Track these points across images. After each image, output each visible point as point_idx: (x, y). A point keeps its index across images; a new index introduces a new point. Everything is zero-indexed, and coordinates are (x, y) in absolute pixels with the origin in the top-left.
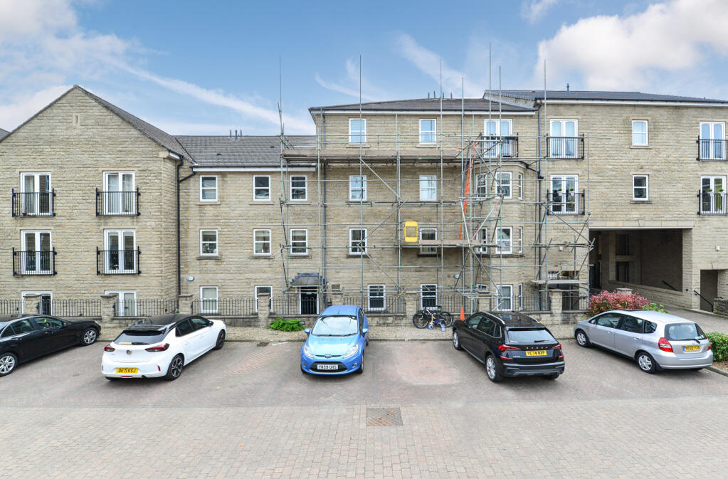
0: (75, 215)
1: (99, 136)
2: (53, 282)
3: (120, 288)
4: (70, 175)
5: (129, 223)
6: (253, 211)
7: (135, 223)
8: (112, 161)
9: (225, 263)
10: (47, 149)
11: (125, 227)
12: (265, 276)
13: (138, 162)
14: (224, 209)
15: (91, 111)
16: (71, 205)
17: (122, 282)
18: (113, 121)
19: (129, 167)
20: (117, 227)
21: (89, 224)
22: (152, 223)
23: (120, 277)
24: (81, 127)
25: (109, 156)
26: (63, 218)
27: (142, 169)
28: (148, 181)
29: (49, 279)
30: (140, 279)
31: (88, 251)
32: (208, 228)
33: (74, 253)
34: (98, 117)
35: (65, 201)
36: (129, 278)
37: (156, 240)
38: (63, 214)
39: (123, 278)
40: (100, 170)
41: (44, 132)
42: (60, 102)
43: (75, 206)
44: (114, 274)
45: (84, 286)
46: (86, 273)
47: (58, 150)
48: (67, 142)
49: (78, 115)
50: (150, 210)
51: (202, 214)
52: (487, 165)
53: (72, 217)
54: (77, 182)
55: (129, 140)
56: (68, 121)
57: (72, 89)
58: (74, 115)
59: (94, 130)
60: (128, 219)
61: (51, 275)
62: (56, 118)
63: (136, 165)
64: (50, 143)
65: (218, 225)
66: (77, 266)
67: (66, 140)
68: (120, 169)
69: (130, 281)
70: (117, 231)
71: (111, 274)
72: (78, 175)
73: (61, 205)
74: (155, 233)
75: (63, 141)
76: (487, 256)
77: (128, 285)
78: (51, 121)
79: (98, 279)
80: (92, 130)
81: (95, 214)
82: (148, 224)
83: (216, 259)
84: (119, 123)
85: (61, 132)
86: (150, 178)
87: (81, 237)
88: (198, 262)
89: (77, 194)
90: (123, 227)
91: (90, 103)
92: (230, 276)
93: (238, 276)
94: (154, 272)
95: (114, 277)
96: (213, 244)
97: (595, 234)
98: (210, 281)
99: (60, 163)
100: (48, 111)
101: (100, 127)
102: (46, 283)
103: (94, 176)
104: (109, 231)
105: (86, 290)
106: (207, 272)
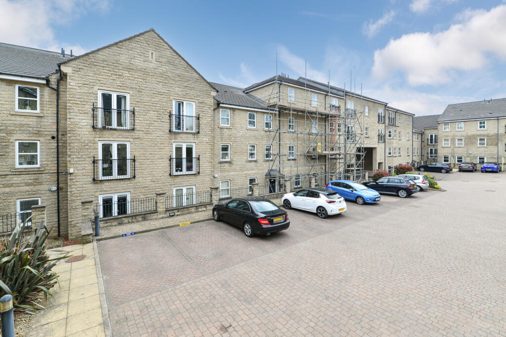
0: (151, 130)
1: (172, 72)
2: (132, 185)
3: (185, 185)
4: (147, 99)
5: (192, 139)
6: (249, 133)
7: (196, 139)
8: (180, 93)
9: (234, 165)
10: (126, 74)
11: (189, 141)
12: (253, 172)
13: (198, 96)
14: (234, 131)
15: (164, 52)
16: (148, 122)
17: (186, 180)
18: (181, 63)
19: (192, 99)
20: (183, 141)
21: (163, 138)
22: (206, 139)
23: (185, 177)
24: (156, 63)
25: (178, 89)
26: (141, 132)
27: (200, 101)
28: (204, 110)
29: (127, 182)
30: (199, 177)
31: (162, 159)
32: (225, 143)
33: (151, 160)
34: (170, 58)
35: (143, 119)
36: (191, 177)
37: (209, 150)
38: (141, 130)
39: (187, 178)
40: (172, 98)
41: (124, 59)
42: (138, 38)
43: (152, 123)
44: (181, 175)
45: (158, 185)
46: (160, 175)
47: (137, 77)
48: (145, 72)
49: (154, 52)
50: (205, 130)
51: (222, 134)
52: (335, 118)
53: (149, 132)
54: (154, 105)
55: (192, 79)
56: (146, 55)
57: (149, 31)
58: (151, 52)
59: (167, 67)
60: (191, 136)
61: (129, 179)
62: (135, 50)
63: (197, 98)
64: (129, 69)
65: (230, 141)
66: (152, 170)
67: (144, 70)
68: (186, 99)
69: (192, 180)
70: (182, 144)
71: (179, 175)
72: (153, 100)
73: (139, 122)
74: (208, 146)
75: (141, 71)
76: (335, 159)
77: (190, 182)
78: (130, 52)
79: (170, 179)
80: (165, 67)
81: (168, 131)
82: (204, 139)
83: (230, 162)
84: (185, 66)
85: (138, 62)
86: (205, 108)
87: (157, 147)
88: (219, 165)
89: (152, 114)
90: (186, 141)
91: (163, 45)
92: (236, 173)
93: (241, 173)
94: (208, 172)
95: (181, 177)
96: (227, 153)
97: (359, 150)
98: (226, 177)
99: (139, 88)
100: (127, 42)
101: (171, 66)
102: (124, 185)
103: (166, 102)
104: (176, 143)
105: (160, 188)
106: (225, 171)
